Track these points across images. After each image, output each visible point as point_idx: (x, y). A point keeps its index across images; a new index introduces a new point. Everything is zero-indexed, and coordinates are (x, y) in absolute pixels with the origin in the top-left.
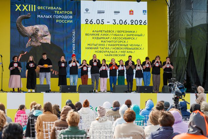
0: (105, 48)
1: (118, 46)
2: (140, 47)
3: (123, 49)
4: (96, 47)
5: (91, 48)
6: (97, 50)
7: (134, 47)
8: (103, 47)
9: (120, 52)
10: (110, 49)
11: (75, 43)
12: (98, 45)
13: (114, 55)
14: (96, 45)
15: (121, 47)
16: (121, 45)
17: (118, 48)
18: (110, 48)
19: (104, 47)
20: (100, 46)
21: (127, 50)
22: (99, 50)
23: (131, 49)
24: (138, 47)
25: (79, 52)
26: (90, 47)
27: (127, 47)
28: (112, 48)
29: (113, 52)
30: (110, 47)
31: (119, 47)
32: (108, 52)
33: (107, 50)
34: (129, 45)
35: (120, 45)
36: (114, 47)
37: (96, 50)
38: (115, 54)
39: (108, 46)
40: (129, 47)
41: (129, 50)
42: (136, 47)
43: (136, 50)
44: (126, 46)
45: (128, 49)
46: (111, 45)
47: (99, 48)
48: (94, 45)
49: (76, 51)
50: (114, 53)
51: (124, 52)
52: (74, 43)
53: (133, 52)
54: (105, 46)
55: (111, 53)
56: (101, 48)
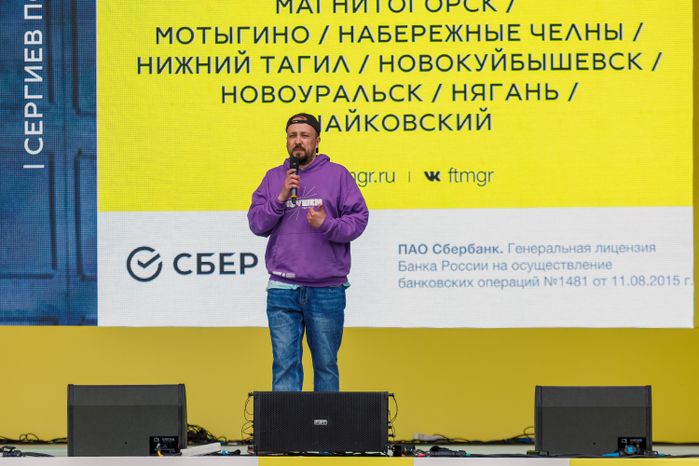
0: (308, 65)
1: (422, 46)
2: (626, 46)
3: (472, 63)
4: (230, 50)
5: (184, 65)
6: (238, 80)
7: (573, 46)
8: (293, 51)
9: (446, 92)
10: (354, 66)
11: (47, 27)
12: (247, 36)
13: (391, 123)
14: (229, 39)
15: (455, 48)
16: (454, 33)
17: (425, 63)
18: (354, 64)
19: (302, 50)
20: (263, 48)
21: (506, 77)
22: (258, 77)
23: (542, 65)
24: (607, 48)
25: (82, 103)
26: (177, 51)
27: (509, 48)
28: (374, 63)
29: (378, 96)
30: (354, 52)
31: (434, 50)
32: (340, 93)
33: (333, 80)
34: (523, 32)
35: (445, 33)
36: (392, 49)
37: (231, 80)
38: (400, 110)
39: (333, 48)
40: (529, 46)
41: (525, 78)
42: (593, 45)
43: (588, 78)
44: (499, 36)
45: (516, 63)
46: (365, 34)
47: (258, 65)
48: (210, 34)
49: (51, 97)
50: (388, 106)
51: (481, 92)
52: (32, 25)
53: (564, 94)
54: (311, 48)
55: (365, 108)
56: (275, 64)
